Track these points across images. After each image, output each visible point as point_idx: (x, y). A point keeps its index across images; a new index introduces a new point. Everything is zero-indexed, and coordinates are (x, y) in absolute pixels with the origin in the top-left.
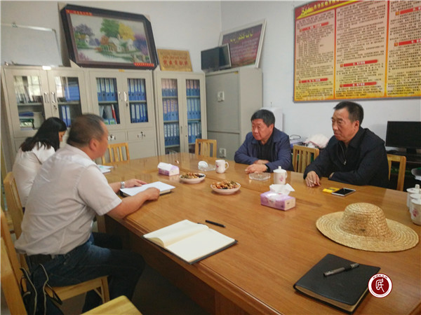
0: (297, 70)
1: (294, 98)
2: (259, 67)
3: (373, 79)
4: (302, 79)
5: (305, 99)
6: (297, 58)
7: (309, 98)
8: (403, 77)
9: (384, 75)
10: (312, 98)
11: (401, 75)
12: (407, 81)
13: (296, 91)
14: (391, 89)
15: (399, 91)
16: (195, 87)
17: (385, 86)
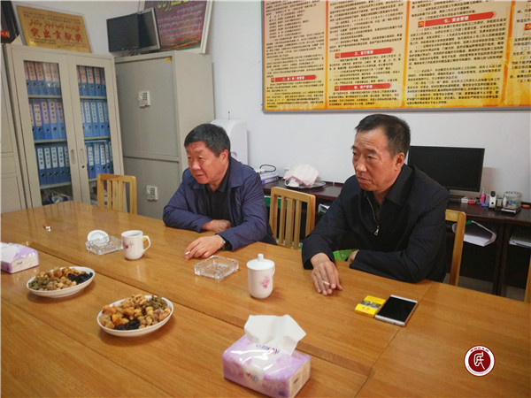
0: (267, 61)
1: (263, 105)
2: (208, 52)
3: (385, 78)
4: (276, 76)
5: (281, 107)
6: (268, 41)
7: (287, 107)
8: (430, 77)
9: (402, 72)
10: (292, 107)
11: (427, 73)
12: (435, 84)
13: (267, 94)
14: (411, 95)
15: (425, 99)
16: (98, 82)
17: (404, 90)
